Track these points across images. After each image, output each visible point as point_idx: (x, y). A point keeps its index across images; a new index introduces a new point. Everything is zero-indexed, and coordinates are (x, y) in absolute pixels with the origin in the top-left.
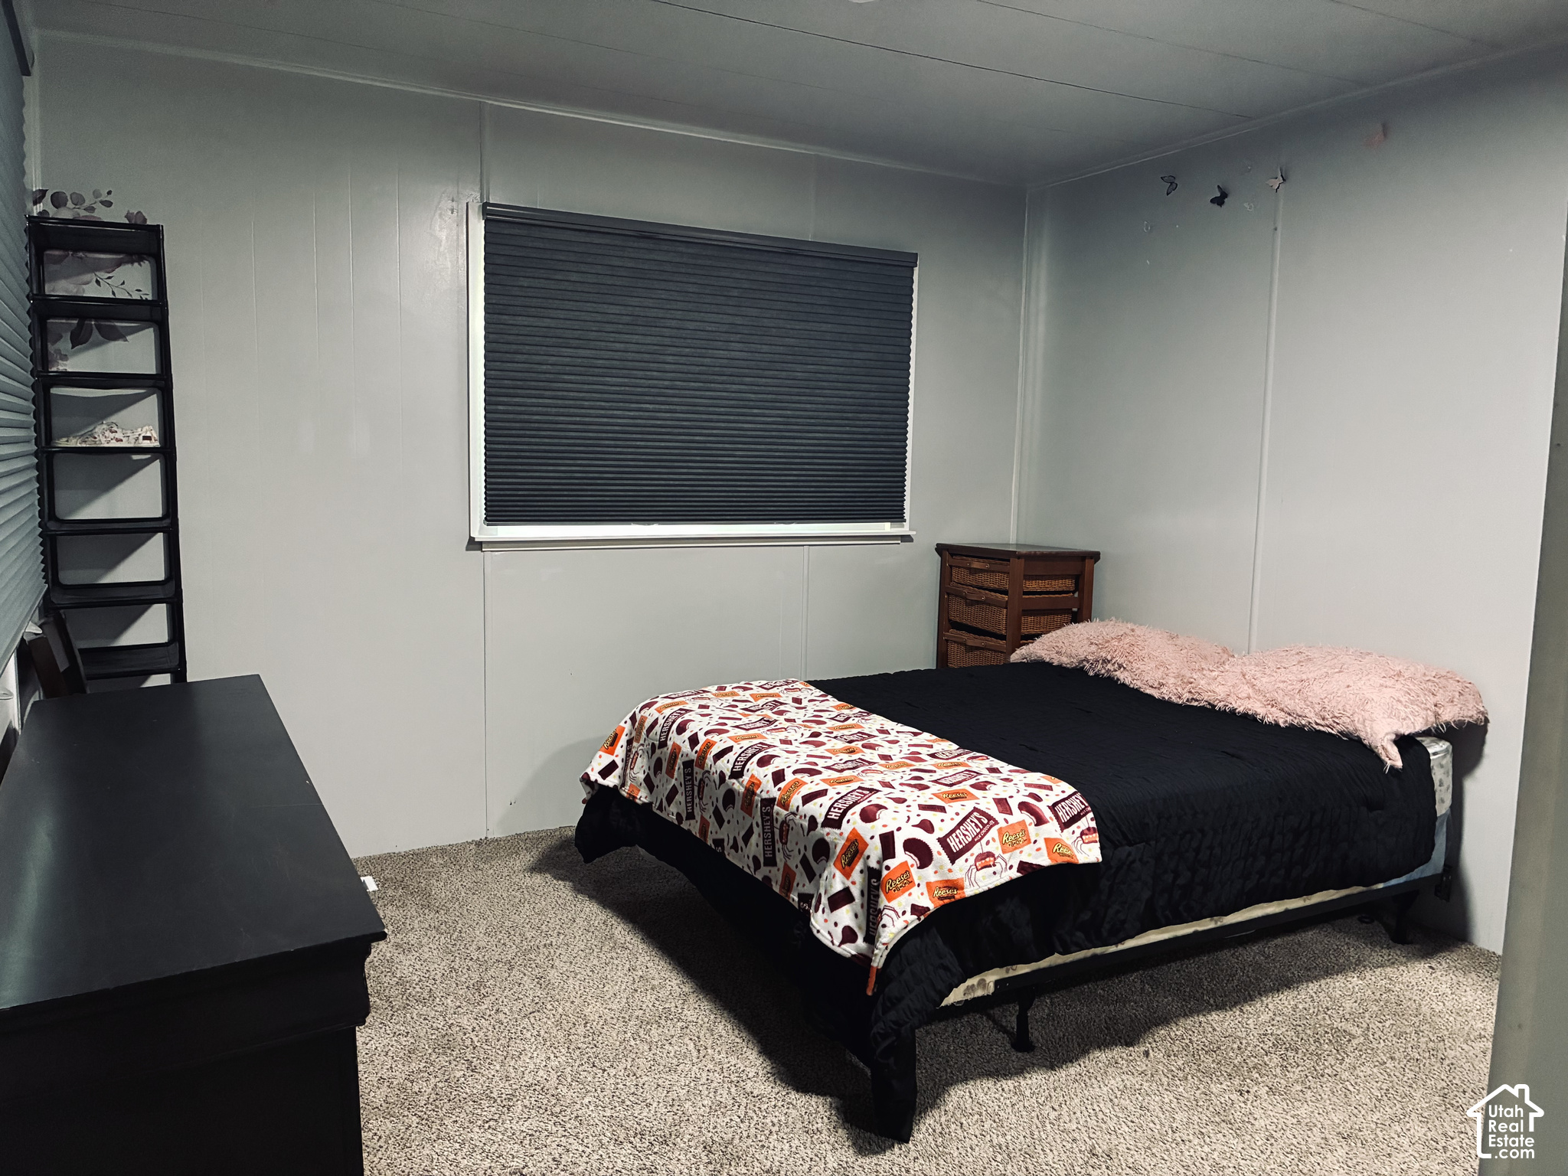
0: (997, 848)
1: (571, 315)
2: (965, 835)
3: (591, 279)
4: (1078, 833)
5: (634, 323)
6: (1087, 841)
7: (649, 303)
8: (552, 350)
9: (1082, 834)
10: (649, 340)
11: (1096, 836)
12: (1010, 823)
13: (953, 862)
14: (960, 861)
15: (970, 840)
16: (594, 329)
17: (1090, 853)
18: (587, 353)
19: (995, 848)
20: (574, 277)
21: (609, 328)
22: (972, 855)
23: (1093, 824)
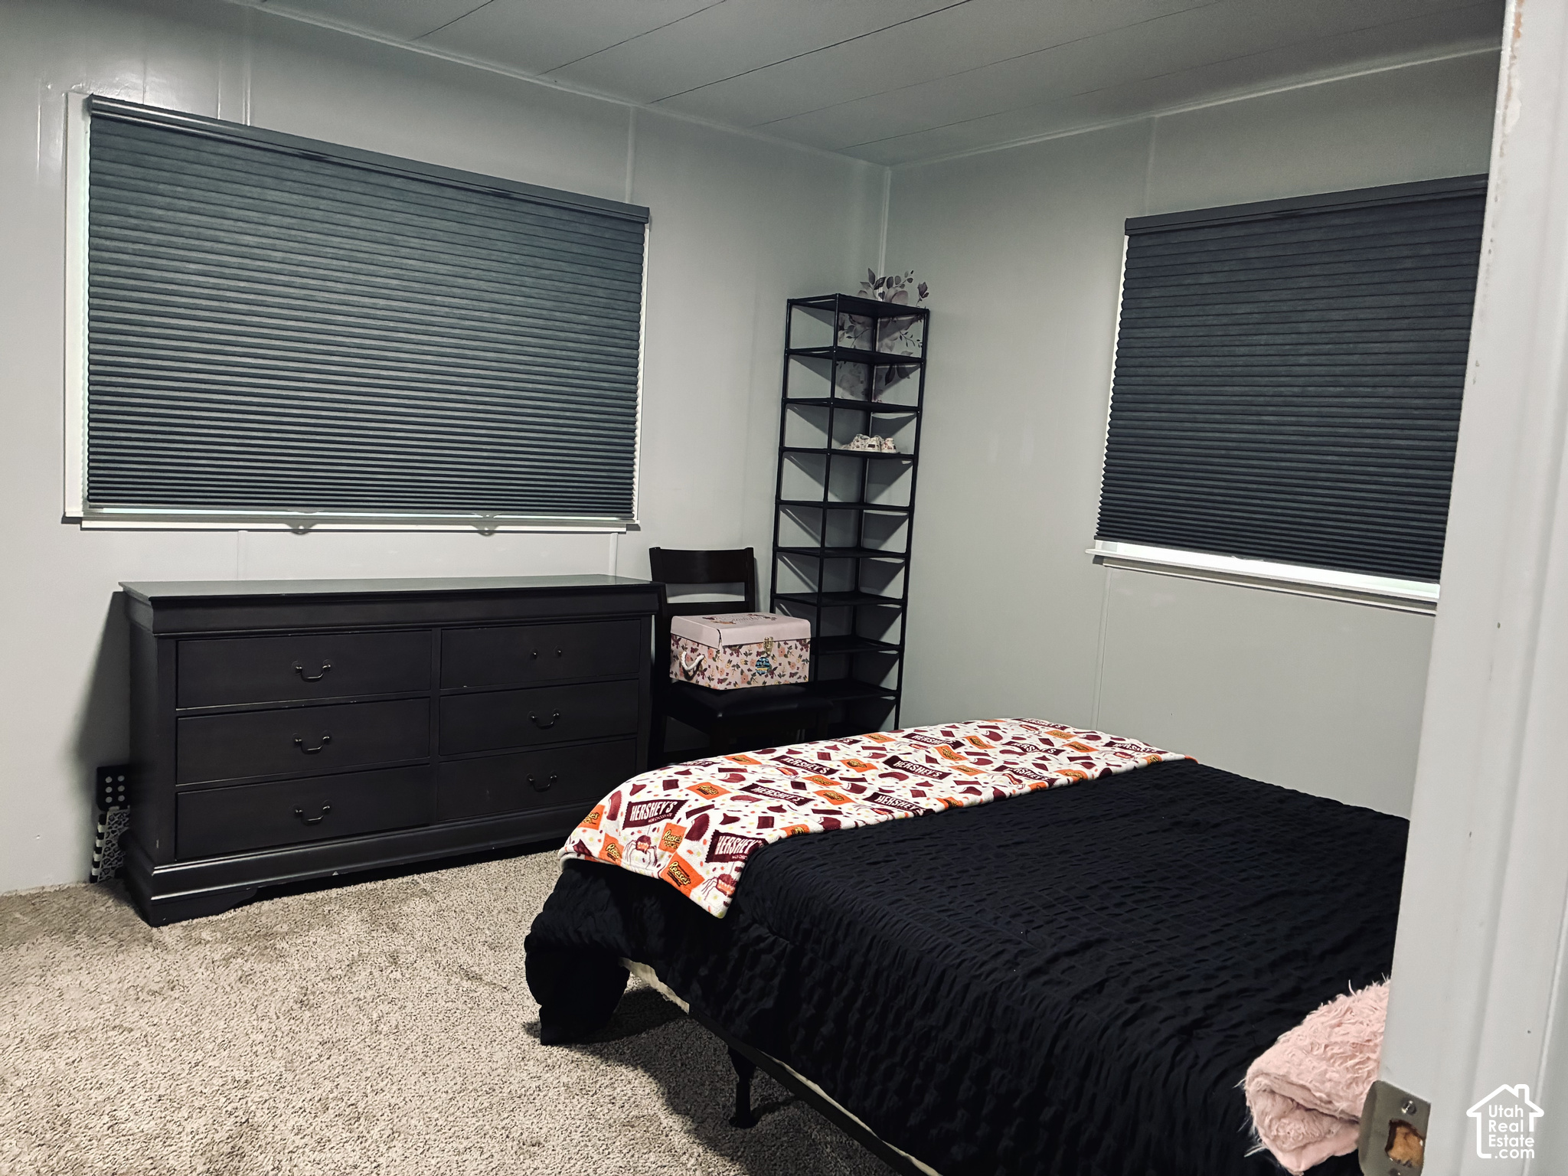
0: (657, 839)
1: (1196, 321)
2: (645, 812)
3: (1221, 277)
4: (718, 873)
5: (1265, 321)
6: (719, 887)
7: (1285, 295)
8: (1174, 361)
9: (721, 877)
10: (1279, 339)
11: (730, 889)
12: (679, 824)
13: (624, 827)
14: (629, 830)
15: (646, 818)
16: (1219, 333)
17: (713, 900)
18: (1208, 361)
19: (656, 838)
20: (1206, 279)
21: (1234, 330)
22: (639, 832)
23: (735, 876)
